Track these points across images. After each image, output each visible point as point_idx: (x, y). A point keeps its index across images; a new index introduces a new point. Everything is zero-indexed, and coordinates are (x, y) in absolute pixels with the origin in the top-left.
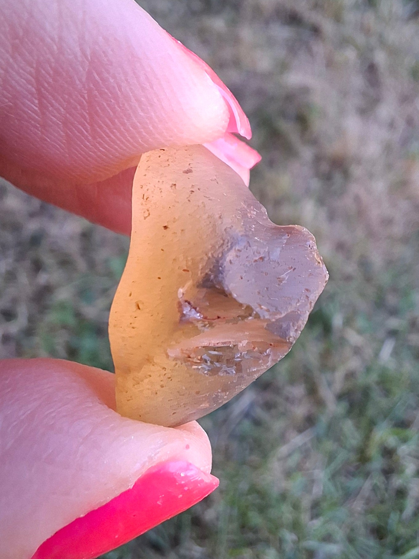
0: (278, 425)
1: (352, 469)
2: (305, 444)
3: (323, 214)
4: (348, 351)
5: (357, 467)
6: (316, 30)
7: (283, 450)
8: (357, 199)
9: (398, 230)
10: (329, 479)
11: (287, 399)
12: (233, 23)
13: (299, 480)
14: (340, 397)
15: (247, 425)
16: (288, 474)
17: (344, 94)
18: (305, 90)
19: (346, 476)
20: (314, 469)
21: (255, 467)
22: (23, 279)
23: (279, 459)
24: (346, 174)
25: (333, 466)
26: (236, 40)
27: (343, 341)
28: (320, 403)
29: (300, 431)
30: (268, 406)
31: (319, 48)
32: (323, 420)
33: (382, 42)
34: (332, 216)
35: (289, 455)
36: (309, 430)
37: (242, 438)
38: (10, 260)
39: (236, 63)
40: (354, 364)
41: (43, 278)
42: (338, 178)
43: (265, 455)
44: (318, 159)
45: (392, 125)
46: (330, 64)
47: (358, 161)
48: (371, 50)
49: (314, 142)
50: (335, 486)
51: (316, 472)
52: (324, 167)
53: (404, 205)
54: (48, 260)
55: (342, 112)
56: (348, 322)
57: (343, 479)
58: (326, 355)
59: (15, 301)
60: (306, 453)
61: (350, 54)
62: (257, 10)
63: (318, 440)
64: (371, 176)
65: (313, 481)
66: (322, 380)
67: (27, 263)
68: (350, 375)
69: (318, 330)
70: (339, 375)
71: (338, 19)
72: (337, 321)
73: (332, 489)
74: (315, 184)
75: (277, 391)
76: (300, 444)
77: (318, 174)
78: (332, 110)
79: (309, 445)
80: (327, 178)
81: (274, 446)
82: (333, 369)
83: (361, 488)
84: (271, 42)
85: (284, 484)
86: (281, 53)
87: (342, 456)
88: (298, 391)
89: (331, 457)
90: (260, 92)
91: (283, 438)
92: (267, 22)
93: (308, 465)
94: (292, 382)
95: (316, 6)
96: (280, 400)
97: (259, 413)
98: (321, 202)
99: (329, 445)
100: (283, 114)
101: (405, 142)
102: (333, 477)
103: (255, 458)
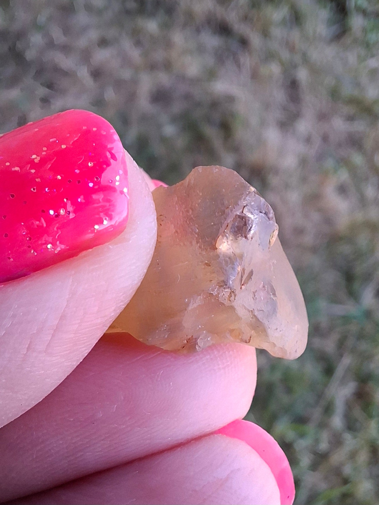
6: (244, 42)
9: (308, 239)
12: (166, 26)
17: (267, 106)
18: (231, 99)
26: (168, 44)
31: (246, 60)
33: (306, 60)
39: (167, 66)
45: (308, 140)
46: (255, 75)
47: (276, 171)
48: (295, 67)
49: (236, 149)
53: (316, 216)
55: (263, 123)
61: (275, 69)
62: (190, 15)
64: (287, 186)
71: (265, 34)
78: (254, 121)
84: (201, 49)
86: (210, 61)
90: (187, 97)
92: (198, 31)
95: (246, 18)
100: (208, 120)
101: (320, 157)
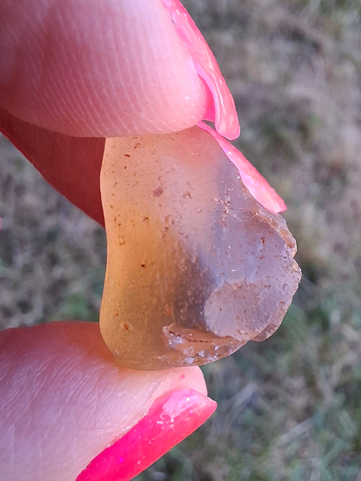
0: (278, 415)
1: (348, 458)
2: (304, 433)
3: (322, 217)
4: (344, 346)
5: (353, 457)
6: (317, 47)
7: (283, 438)
8: (354, 204)
10: (326, 468)
11: (287, 390)
12: (241, 37)
13: (298, 467)
14: (337, 390)
15: (249, 414)
16: (288, 461)
17: (343, 106)
18: (307, 101)
19: (342, 465)
20: (313, 457)
21: (257, 455)
22: (40, 272)
23: (280, 448)
24: (344, 180)
25: (330, 454)
26: (243, 54)
27: (340, 336)
28: (318, 395)
29: (300, 421)
30: (270, 397)
31: (320, 64)
32: (321, 411)
34: (330, 219)
35: (289, 444)
36: (308, 420)
37: (244, 427)
38: (27, 254)
39: (243, 75)
40: (350, 358)
41: (58, 272)
42: (336, 183)
43: (266, 444)
44: (317, 166)
46: (329, 77)
47: (355, 168)
49: (314, 149)
50: (332, 474)
51: (314, 460)
52: (324, 173)
54: (64, 255)
55: (340, 123)
56: (345, 318)
57: (339, 468)
58: (324, 349)
59: (31, 293)
60: (304, 442)
61: (348, 69)
62: (263, 27)
63: (316, 430)
65: (311, 469)
66: (321, 373)
67: (44, 257)
68: (347, 369)
69: (316, 325)
70: (336, 368)
71: (337, 36)
72: (335, 317)
73: (329, 477)
74: (315, 189)
75: (278, 382)
76: (299, 433)
77: (318, 180)
78: (331, 120)
79: (308, 435)
80: (326, 183)
81: (274, 435)
82: (331, 363)
83: (356, 476)
84: (274, 57)
85: (284, 471)
86: (285, 66)
87: (339, 445)
88: (298, 383)
89: (328, 446)
90: (264, 103)
91: (283, 428)
92: (272, 39)
93: (306, 453)
94: (292, 374)
95: (317, 24)
96: (280, 391)
97: (261, 403)
98: (320, 205)
99: (327, 435)
100: (286, 123)
102: (330, 465)
103: (256, 446)
